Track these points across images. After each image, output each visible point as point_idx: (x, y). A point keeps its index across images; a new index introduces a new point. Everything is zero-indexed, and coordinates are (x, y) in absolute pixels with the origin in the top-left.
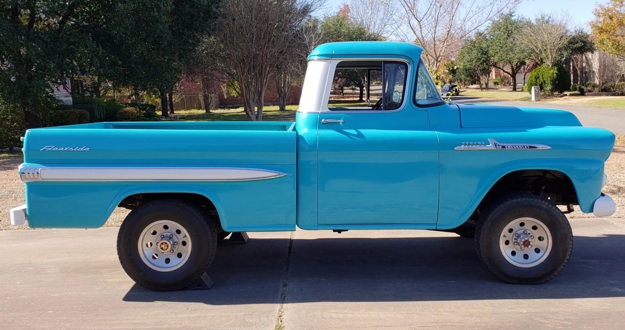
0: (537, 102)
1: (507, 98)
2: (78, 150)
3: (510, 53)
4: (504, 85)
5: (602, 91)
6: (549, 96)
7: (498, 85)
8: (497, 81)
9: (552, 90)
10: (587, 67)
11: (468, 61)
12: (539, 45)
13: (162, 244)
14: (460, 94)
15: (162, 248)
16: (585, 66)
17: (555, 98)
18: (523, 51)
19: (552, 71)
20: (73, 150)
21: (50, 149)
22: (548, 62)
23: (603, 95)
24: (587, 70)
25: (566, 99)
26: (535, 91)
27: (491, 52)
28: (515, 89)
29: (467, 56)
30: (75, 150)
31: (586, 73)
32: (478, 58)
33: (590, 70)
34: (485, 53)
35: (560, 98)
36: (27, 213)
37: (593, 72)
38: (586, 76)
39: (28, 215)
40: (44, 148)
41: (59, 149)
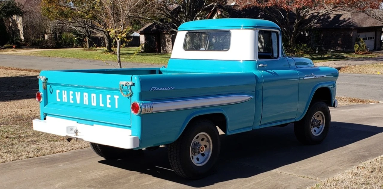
2: (169, 89)
5: (33, 45)
10: (13, 26)
13: (201, 148)
15: (201, 151)
16: (11, 26)
20: (167, 89)
21: (155, 90)
23: (34, 48)
24: (13, 28)
25: (13, 50)
30: (168, 89)
31: (13, 30)
33: (16, 29)
35: (5, 50)
36: (139, 138)
37: (19, 30)
38: (13, 34)
39: (140, 140)
40: (152, 89)
41: (160, 89)
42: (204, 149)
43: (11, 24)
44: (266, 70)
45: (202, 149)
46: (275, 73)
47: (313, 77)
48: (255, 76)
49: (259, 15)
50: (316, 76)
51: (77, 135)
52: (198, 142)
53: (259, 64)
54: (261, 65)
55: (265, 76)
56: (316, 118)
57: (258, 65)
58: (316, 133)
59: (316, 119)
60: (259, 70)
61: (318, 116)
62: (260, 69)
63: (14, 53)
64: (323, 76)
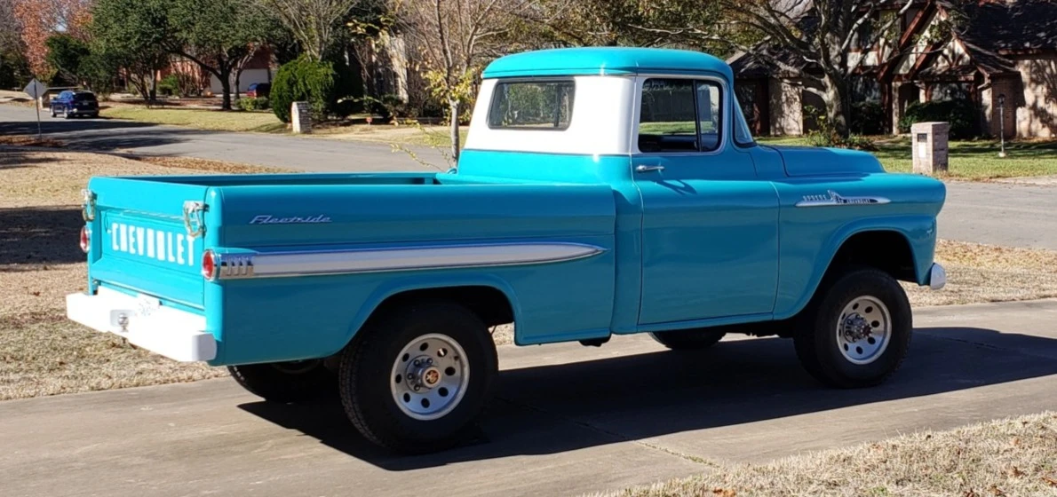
0: (307, 136)
1: (221, 127)
2: (312, 221)
3: (223, 25)
4: (186, 96)
5: (425, 115)
6: (320, 122)
7: (170, 94)
8: (170, 86)
9: (326, 113)
10: (380, 64)
11: (119, 39)
12: (293, 12)
13: (429, 373)
14: (102, 113)
15: (428, 381)
16: (376, 62)
17: (333, 129)
18: (254, 23)
19: (322, 71)
20: (304, 221)
21: (265, 221)
22: (313, 52)
23: (428, 123)
24: (380, 70)
25: (365, 130)
26: (300, 111)
27: (173, 21)
28: (227, 106)
29: (116, 26)
30: (307, 221)
31: (379, 75)
32: (143, 34)
33: (388, 70)
34: (159, 22)
35: (348, 128)
36: (217, 337)
37: (395, 75)
38: (380, 82)
39: (218, 342)
40: (256, 219)
41: (281, 221)
42: (437, 377)
43: (374, 59)
44: (660, 182)
45: (430, 377)
46: (688, 188)
47: (834, 203)
48: (616, 194)
50: (845, 201)
51: (124, 329)
52: (426, 358)
53: (635, 165)
54: (641, 167)
55: (650, 198)
56: (862, 316)
57: (634, 168)
58: (863, 356)
59: (862, 319)
60: (636, 179)
61: (869, 310)
62: (639, 176)
63: (366, 137)
64: (872, 201)
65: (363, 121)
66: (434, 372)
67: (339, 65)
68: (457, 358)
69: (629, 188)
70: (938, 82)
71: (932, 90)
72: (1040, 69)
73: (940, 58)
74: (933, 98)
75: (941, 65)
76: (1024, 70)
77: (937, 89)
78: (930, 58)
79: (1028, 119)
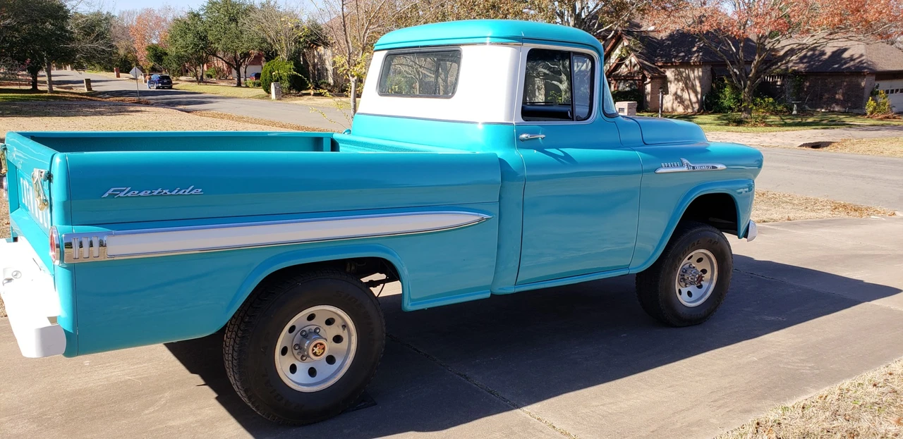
0: (279, 101)
1: (235, 95)
2: (181, 193)
3: (236, 40)
4: (220, 79)
6: (286, 94)
7: (212, 78)
8: (211, 73)
9: (290, 89)
10: (319, 63)
11: (182, 47)
12: (272, 34)
13: (315, 346)
14: (174, 86)
15: (315, 354)
16: (317, 62)
17: (293, 98)
18: (252, 39)
19: (288, 66)
20: (168, 193)
21: (122, 195)
22: (283, 56)
24: (319, 67)
26: (275, 88)
27: (210, 38)
28: (239, 85)
29: (181, 40)
30: (174, 193)
31: (318, 70)
32: (195, 44)
33: (323, 67)
34: (203, 38)
35: (301, 98)
36: (67, 329)
37: (327, 70)
38: (319, 74)
40: (110, 192)
41: (142, 194)
42: (324, 349)
43: (316, 60)
44: (541, 149)
45: (316, 350)
46: (567, 156)
47: (685, 169)
48: (502, 162)
49: (695, 46)
50: (694, 168)
52: (314, 327)
54: (524, 136)
55: (532, 166)
56: (694, 265)
57: (518, 137)
60: (520, 147)
61: (699, 260)
62: (523, 144)
65: (309, 94)
66: (321, 344)
67: (297, 64)
68: (345, 326)
69: (514, 156)
70: (622, 79)
71: (619, 83)
72: (680, 73)
73: (623, 66)
74: (620, 89)
75: (623, 70)
76: (670, 74)
77: (622, 83)
78: (618, 66)
79: (672, 101)
